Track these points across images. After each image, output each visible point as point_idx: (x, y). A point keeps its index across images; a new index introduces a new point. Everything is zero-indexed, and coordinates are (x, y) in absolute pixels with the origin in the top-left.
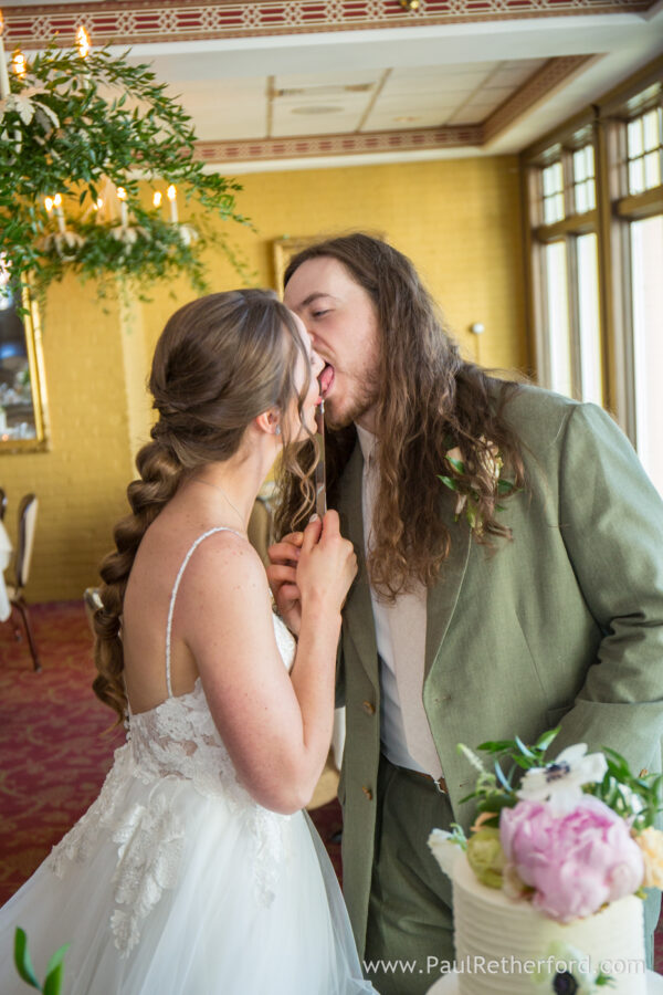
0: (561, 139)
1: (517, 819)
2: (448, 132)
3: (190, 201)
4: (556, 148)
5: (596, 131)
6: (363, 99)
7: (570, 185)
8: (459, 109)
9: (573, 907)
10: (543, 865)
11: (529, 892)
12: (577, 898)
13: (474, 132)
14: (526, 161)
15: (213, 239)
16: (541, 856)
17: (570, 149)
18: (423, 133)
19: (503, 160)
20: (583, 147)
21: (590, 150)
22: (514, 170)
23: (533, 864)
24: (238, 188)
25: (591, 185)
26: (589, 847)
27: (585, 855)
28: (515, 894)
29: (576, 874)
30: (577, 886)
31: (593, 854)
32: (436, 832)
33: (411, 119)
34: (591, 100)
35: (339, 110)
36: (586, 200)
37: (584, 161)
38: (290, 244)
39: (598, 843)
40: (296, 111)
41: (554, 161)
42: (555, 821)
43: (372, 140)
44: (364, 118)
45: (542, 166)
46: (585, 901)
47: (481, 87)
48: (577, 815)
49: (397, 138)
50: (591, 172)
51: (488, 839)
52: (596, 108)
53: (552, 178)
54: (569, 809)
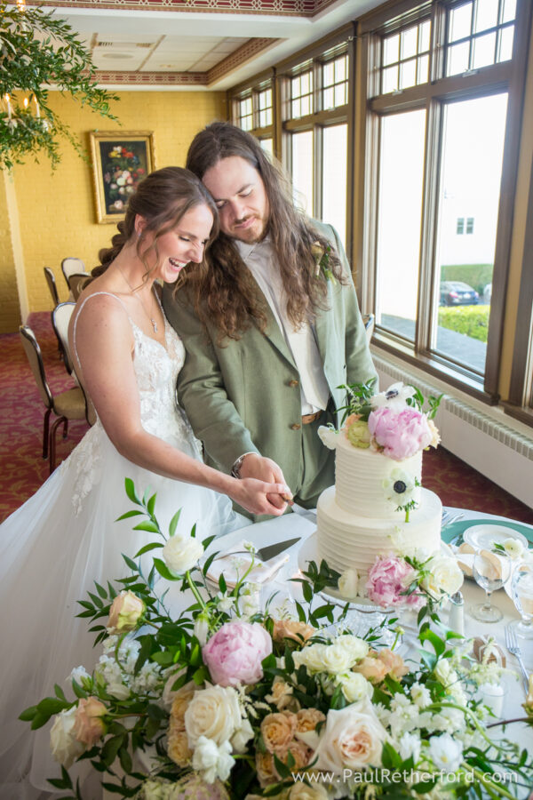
0: (252, 85)
1: (378, 416)
2: (188, 76)
3: (85, 105)
4: (249, 90)
5: (274, 81)
6: (146, 51)
7: (257, 111)
8: (196, 63)
9: (406, 454)
10: (392, 435)
11: (381, 449)
12: (408, 448)
13: (203, 77)
14: (230, 97)
15: (61, 129)
16: (392, 432)
17: (257, 91)
18: (176, 76)
19: (217, 93)
20: (265, 90)
21: (269, 92)
22: (224, 101)
23: (386, 435)
24: (117, 99)
25: (270, 112)
26: (413, 426)
27: (411, 430)
28: (375, 450)
29: (407, 438)
30: (408, 443)
31: (415, 429)
32: (321, 427)
33: (169, 66)
34: (273, 64)
35: (131, 57)
36: (266, 119)
37: (266, 98)
38: (99, 134)
39: (417, 425)
40: (105, 56)
41: (247, 97)
42: (395, 416)
43: (146, 77)
44: (144, 63)
45: (240, 100)
46: (411, 450)
47: (211, 51)
48: (405, 413)
49: (160, 77)
50: (270, 104)
51: (359, 426)
52: (274, 69)
53: (246, 107)
54: (402, 410)
